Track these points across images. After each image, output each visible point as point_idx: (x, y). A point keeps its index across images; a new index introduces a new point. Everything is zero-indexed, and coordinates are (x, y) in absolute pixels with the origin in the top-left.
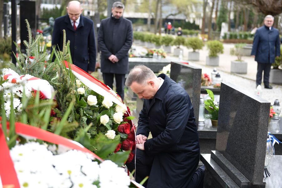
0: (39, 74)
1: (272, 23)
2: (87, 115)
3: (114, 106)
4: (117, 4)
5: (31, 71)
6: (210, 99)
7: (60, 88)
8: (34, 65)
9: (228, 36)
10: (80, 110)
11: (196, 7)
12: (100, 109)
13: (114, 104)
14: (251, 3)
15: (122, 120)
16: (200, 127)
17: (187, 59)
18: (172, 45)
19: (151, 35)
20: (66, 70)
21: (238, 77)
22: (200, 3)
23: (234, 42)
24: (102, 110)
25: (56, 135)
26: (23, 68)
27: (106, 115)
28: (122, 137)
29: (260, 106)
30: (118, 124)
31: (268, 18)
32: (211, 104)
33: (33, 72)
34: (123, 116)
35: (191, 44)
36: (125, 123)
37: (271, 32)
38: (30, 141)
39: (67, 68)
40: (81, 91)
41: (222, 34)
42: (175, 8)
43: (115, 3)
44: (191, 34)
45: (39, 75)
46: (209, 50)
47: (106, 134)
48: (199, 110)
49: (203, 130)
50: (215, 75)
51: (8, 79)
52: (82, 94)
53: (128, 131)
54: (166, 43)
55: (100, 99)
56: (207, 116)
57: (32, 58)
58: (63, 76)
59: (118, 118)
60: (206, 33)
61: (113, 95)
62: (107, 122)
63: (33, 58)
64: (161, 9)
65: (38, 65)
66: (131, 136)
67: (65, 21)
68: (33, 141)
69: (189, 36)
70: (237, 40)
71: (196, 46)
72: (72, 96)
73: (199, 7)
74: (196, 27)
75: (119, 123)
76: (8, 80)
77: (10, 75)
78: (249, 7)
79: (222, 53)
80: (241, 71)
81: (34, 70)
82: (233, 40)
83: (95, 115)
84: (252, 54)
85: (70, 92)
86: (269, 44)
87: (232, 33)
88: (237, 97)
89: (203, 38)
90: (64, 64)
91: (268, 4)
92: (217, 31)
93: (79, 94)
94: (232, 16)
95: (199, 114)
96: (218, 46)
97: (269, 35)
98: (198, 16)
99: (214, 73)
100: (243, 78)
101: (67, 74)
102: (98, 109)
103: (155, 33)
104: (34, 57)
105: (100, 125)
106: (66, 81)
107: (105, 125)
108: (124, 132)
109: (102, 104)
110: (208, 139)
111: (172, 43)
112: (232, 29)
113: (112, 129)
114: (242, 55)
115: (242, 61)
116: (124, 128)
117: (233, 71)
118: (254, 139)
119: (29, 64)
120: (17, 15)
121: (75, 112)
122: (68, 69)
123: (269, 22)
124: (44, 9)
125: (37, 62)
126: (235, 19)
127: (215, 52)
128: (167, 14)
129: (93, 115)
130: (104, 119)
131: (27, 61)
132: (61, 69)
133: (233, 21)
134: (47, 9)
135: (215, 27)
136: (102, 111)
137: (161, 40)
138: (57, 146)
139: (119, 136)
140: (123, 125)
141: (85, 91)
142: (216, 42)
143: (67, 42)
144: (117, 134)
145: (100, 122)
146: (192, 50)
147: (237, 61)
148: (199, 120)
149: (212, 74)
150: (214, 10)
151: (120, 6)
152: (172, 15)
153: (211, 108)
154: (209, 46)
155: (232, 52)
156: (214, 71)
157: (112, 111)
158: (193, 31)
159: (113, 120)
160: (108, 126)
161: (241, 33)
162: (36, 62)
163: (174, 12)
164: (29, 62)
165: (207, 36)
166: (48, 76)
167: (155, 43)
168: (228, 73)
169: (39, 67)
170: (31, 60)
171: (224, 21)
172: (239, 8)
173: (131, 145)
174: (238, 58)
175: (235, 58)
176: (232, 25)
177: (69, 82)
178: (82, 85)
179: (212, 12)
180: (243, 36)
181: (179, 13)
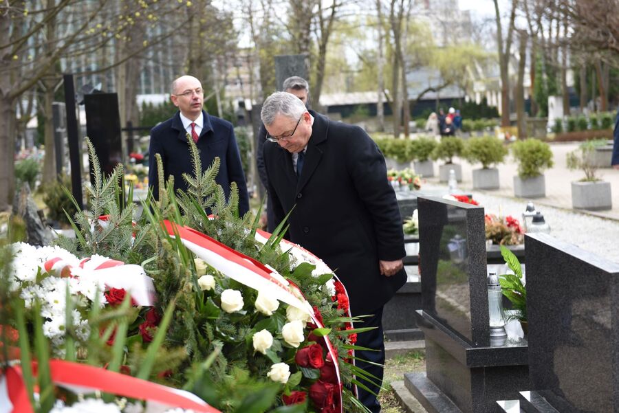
0: (122, 252)
2: (223, 335)
3: (282, 310)
4: (292, 80)
5: (104, 247)
6: (512, 273)
7: (161, 281)
8: (110, 234)
9: (564, 126)
10: (205, 327)
11: (484, 66)
12: (252, 318)
13: (282, 303)
14: (607, 48)
15: (302, 339)
16: (496, 341)
17: (471, 186)
18: (435, 159)
19: (386, 140)
20: (170, 240)
21: (592, 217)
22: (492, 57)
23: (580, 139)
24: (255, 319)
25: (141, 381)
26: (88, 243)
27: (265, 330)
28: (307, 376)
29: (609, 281)
30: (295, 348)
32: (515, 285)
33: (109, 249)
34: (304, 329)
35: (476, 153)
36: (310, 344)
38: (86, 397)
39: (171, 236)
40: (207, 282)
41: (551, 122)
42: (438, 73)
43: (287, 80)
44: (479, 129)
45: (122, 254)
46: (519, 162)
47: (269, 374)
48: (487, 301)
49: (503, 345)
50: (532, 219)
52: (209, 289)
53: (318, 363)
54: (420, 155)
55: (250, 296)
56: (510, 314)
57: (104, 219)
58: (166, 254)
59: (294, 333)
60: (512, 123)
61: (277, 283)
62: (269, 347)
63: (106, 218)
64: (404, 80)
65: (117, 232)
66: (327, 372)
68: (93, 396)
69: (474, 134)
70: (586, 133)
71: (488, 156)
72: (186, 295)
73: (490, 67)
74: (491, 113)
75: (297, 346)
76: (54, 271)
77: (58, 259)
78: (603, 57)
79: (550, 165)
80: (596, 205)
81: (109, 244)
82: (578, 132)
83: (242, 331)
84: (613, 163)
85: (182, 288)
87: (573, 118)
88: (561, 265)
89: (507, 134)
90: (164, 226)
92: (538, 117)
93: (202, 289)
94: (570, 80)
95: (488, 310)
96: (538, 150)
98: (491, 88)
99: (528, 213)
100: (603, 218)
101: (173, 249)
102: (247, 320)
103: (397, 136)
104: (107, 216)
105: (254, 355)
106: (172, 264)
107: (265, 353)
108: (310, 366)
109: (256, 308)
110: (516, 366)
111: (434, 152)
112: (573, 110)
113: (282, 362)
114: (594, 167)
115: (598, 180)
116: (308, 356)
117: (580, 205)
118: (606, 358)
119: (98, 232)
120: (81, 126)
121: (196, 333)
122: (174, 237)
124: (144, 104)
125: (116, 227)
126: (578, 86)
127: (532, 167)
128: (421, 90)
129: (238, 334)
130: (263, 340)
131: (95, 227)
132: (159, 239)
133: (574, 91)
134: (151, 104)
135: (532, 109)
136: (255, 322)
137: (408, 150)
138: (144, 405)
139: (299, 374)
140: (306, 349)
141: (214, 281)
142: (533, 142)
143: (166, 178)
144: (293, 370)
145: (253, 349)
146: (480, 166)
147: (584, 180)
148: (491, 324)
149: (524, 216)
150: (527, 70)
151: (299, 84)
152: (431, 89)
153: (518, 294)
154: (516, 153)
155: (572, 162)
156: (529, 209)
157: (279, 321)
158: (482, 121)
159: (282, 340)
160: (272, 356)
161: (594, 116)
162: (113, 225)
163: (435, 84)
164: (98, 228)
165: (515, 129)
166: (137, 255)
167: (396, 157)
168: (568, 210)
169: (121, 236)
170: (103, 224)
171: (553, 91)
172: (582, 62)
173: (328, 392)
174: (588, 175)
175: (580, 174)
176: (572, 100)
177: (179, 265)
178: (210, 271)
179: (521, 74)
180: (600, 123)
181: (446, 85)
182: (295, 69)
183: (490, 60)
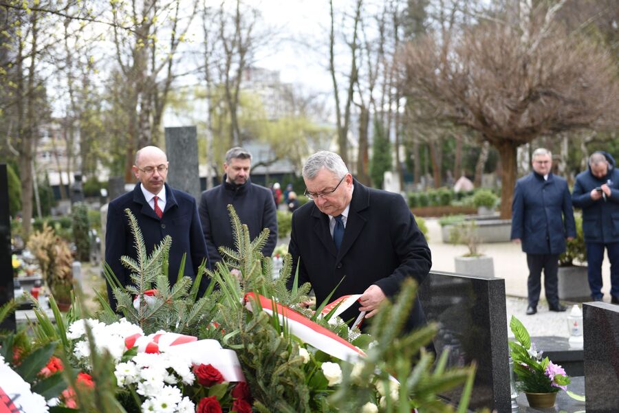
1: (549, 165)
8: (159, 310)
31: (538, 155)
32: (521, 356)
37: (548, 184)
51: (135, 345)
57: (151, 294)
58: (255, 327)
63: (153, 293)
67: (134, 200)
76: (137, 347)
77: (139, 335)
84: (513, 237)
86: (545, 211)
91: (501, 124)
94: (402, 155)
97: (544, 191)
104: (154, 291)
112: (409, 186)
115: (481, 255)
119: (144, 308)
123: (543, 165)
131: (139, 303)
133: (406, 166)
147: (468, 256)
151: (244, 153)
152: (261, 164)
153: (523, 366)
161: (432, 192)
163: (265, 159)
164: (144, 303)
169: (172, 312)
170: (150, 299)
171: (388, 168)
174: (471, 250)
176: (407, 177)
180: (438, 199)
181: (277, 159)
182: (187, 141)
183: (322, 135)
